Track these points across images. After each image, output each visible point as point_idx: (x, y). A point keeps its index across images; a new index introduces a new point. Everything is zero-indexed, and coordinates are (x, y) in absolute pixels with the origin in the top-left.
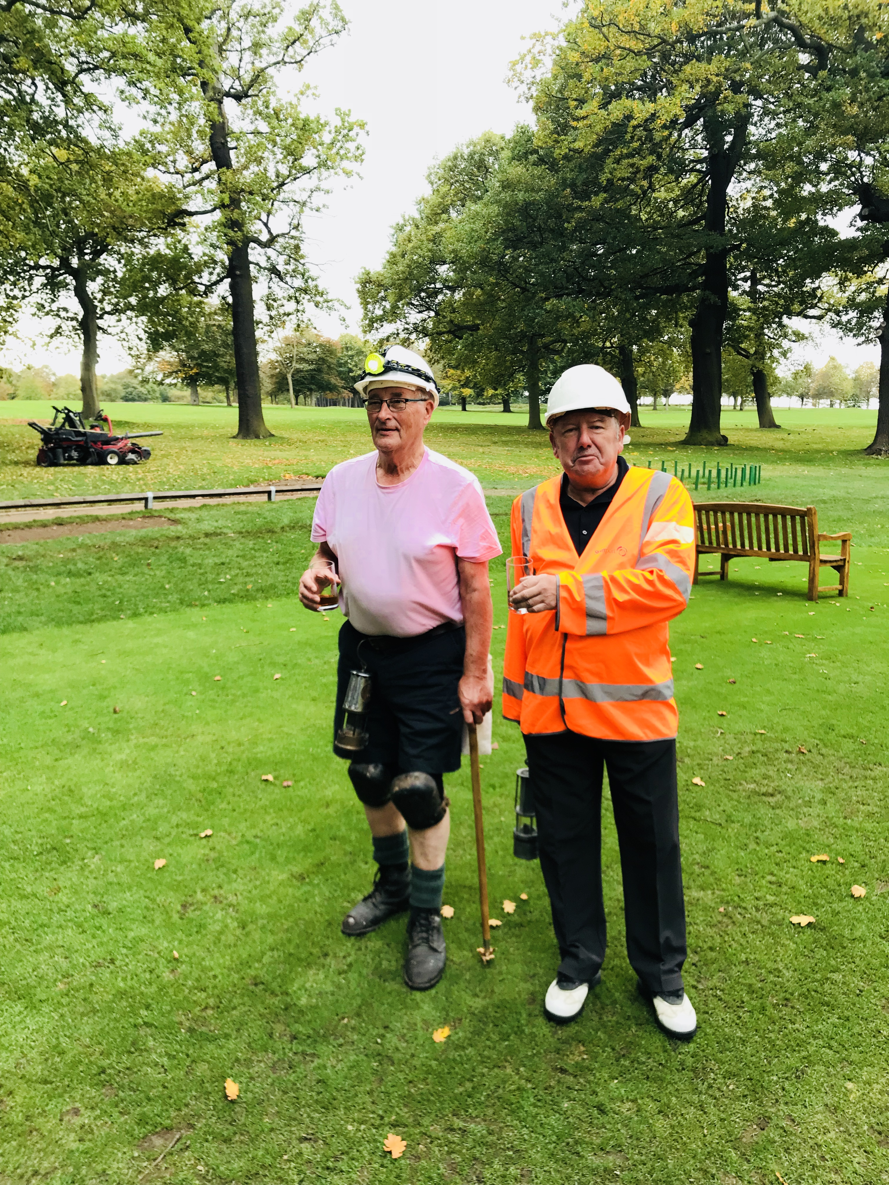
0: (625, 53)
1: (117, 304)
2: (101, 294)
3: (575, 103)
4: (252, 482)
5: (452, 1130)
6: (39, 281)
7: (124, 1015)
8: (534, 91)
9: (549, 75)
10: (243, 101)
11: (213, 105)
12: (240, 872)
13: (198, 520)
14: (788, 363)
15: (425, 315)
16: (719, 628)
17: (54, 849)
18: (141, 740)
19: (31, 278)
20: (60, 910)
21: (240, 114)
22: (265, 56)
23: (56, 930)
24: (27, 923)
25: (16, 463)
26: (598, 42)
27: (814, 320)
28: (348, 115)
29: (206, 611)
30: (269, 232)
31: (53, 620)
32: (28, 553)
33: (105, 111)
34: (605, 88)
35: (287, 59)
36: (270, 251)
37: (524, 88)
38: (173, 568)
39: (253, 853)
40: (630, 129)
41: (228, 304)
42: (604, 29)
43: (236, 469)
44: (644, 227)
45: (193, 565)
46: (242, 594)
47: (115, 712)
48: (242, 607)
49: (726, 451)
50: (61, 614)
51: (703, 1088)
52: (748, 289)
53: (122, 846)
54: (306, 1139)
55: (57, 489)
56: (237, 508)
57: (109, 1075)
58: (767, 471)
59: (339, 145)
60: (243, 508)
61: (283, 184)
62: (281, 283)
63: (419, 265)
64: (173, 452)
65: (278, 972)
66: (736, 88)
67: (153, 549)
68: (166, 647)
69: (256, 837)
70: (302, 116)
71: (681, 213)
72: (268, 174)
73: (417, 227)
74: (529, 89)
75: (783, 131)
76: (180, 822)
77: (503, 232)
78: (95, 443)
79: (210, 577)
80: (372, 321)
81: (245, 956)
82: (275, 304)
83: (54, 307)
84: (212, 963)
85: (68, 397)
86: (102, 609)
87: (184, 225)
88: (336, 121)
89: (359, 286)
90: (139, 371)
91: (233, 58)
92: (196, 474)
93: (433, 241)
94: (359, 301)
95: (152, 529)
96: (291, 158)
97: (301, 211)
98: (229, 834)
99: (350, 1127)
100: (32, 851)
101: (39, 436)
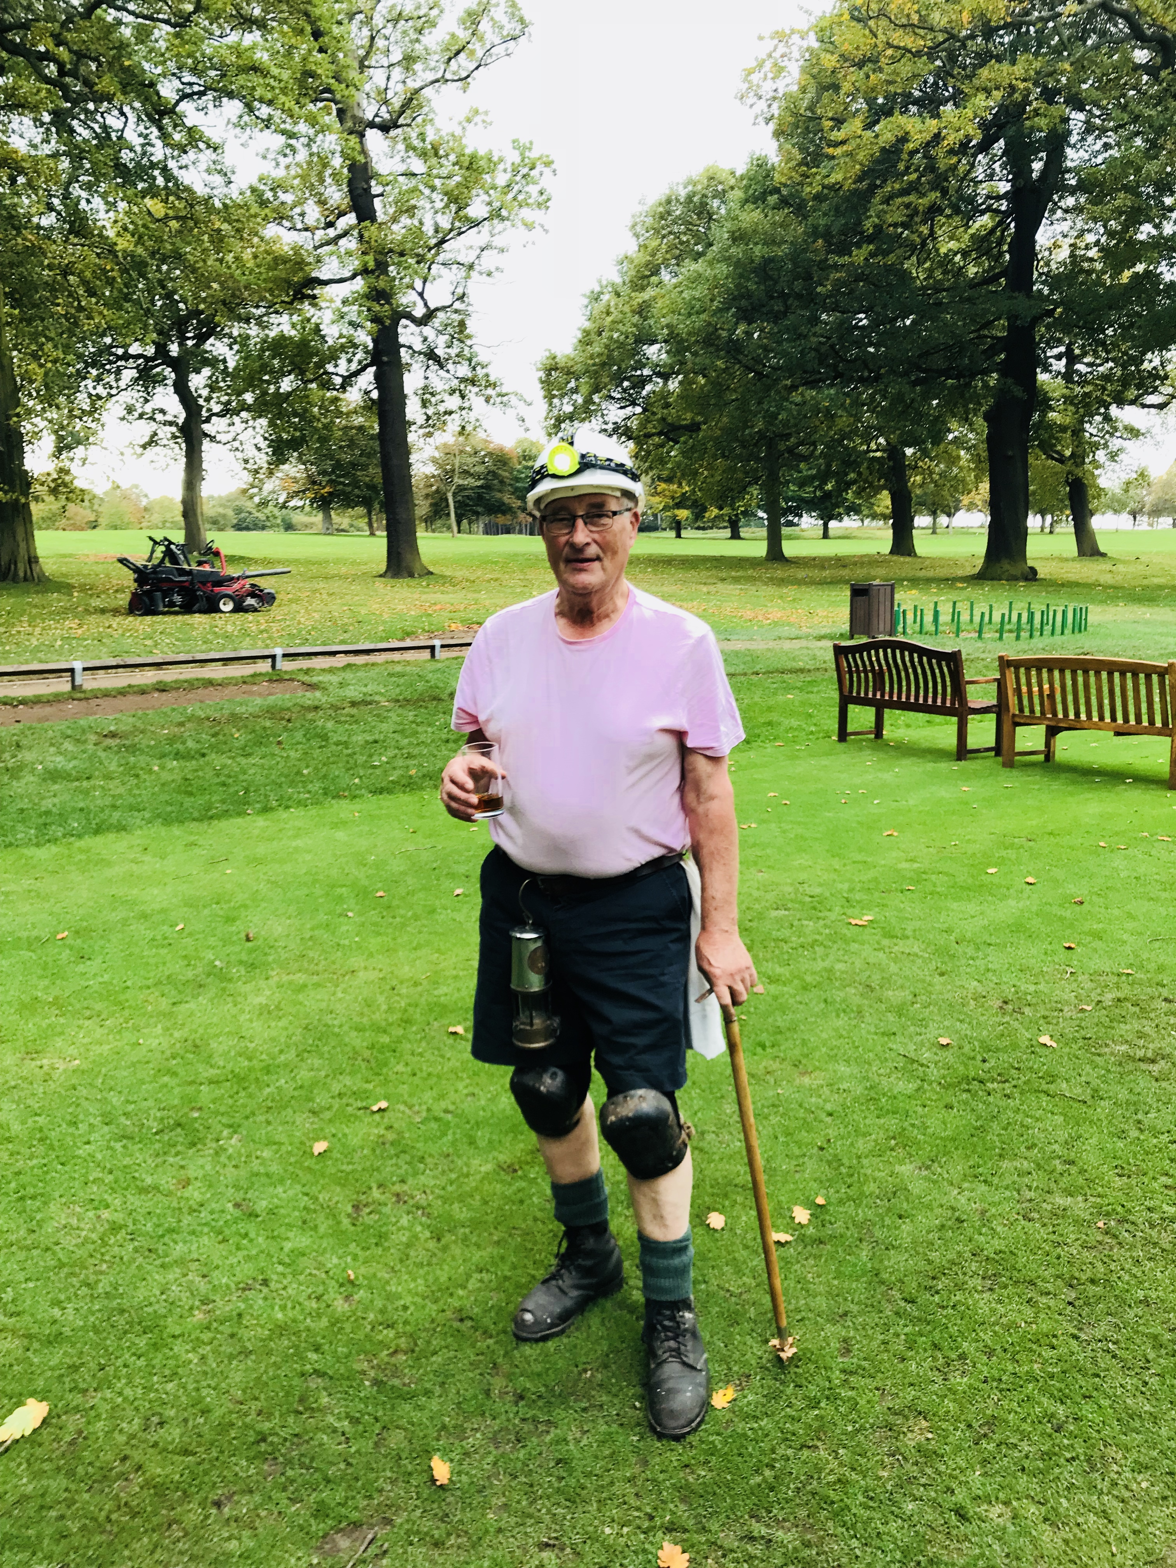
0: (898, 54)
1: (229, 402)
2: (208, 390)
3: (831, 123)
4: (408, 634)
5: (752, 1539)
6: (129, 375)
7: (286, 1358)
8: (775, 110)
9: (795, 88)
10: (393, 133)
11: (354, 140)
12: (429, 1160)
13: (341, 685)
14: (1116, 466)
15: (629, 411)
16: (1050, 827)
17: (179, 1125)
18: (285, 978)
19: (118, 372)
20: (192, 1211)
21: (387, 150)
22: (420, 73)
23: (189, 1238)
24: (149, 1227)
25: (103, 611)
26: (863, 40)
27: (1152, 410)
28: (530, 149)
29: (357, 805)
30: (426, 304)
31: (158, 816)
32: (123, 728)
33: (215, 149)
34: (870, 101)
35: (448, 76)
36: (427, 331)
37: (762, 105)
38: (311, 748)
39: (444, 1134)
40: (905, 156)
41: (371, 399)
42: (871, 23)
43: (385, 616)
44: (924, 288)
45: (337, 744)
46: (404, 782)
47: (248, 939)
48: (405, 798)
49: (1035, 587)
50: (169, 809)
51: (1105, 1486)
52: (1063, 370)
53: (268, 1123)
54: (547, 1545)
55: (156, 645)
56: (391, 668)
57: (272, 1443)
58: (1097, 614)
59: (516, 188)
60: (398, 668)
61: (443, 241)
62: (442, 373)
63: (621, 345)
64: (303, 595)
65: (490, 1303)
66: (1049, 95)
67: (284, 723)
68: (309, 852)
69: (446, 1111)
70: (468, 151)
71: (972, 270)
72: (424, 229)
73: (618, 295)
74: (770, 106)
75: (1114, 152)
76: (344, 1090)
77: (734, 299)
78: (204, 583)
79: (361, 759)
80: (559, 421)
81: (443, 1279)
82: (433, 400)
83: (148, 408)
84: (400, 1289)
85: (164, 525)
86: (223, 802)
87: (314, 297)
88: (513, 157)
89: (542, 374)
90: (256, 490)
91: (378, 77)
92: (335, 623)
93: (640, 313)
94: (542, 393)
95: (281, 697)
96: (453, 207)
97: (467, 277)
98: (410, 1107)
99: (608, 1531)
100: (151, 1128)
101: (132, 576)
